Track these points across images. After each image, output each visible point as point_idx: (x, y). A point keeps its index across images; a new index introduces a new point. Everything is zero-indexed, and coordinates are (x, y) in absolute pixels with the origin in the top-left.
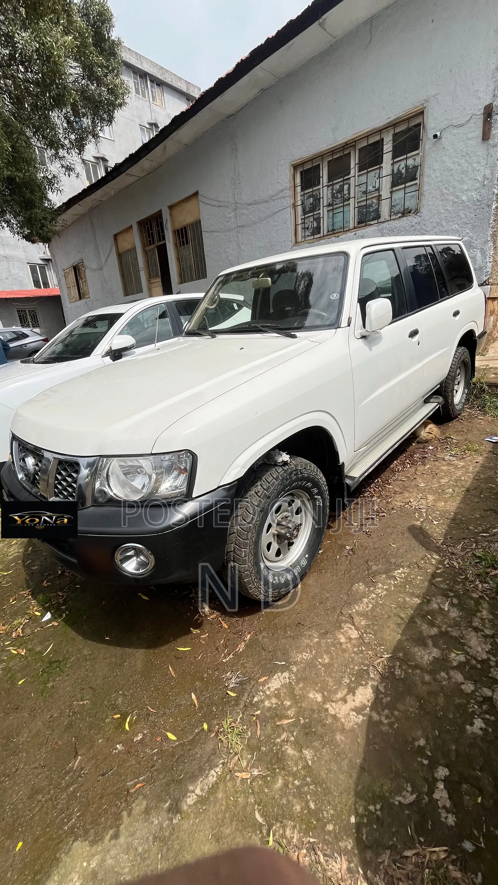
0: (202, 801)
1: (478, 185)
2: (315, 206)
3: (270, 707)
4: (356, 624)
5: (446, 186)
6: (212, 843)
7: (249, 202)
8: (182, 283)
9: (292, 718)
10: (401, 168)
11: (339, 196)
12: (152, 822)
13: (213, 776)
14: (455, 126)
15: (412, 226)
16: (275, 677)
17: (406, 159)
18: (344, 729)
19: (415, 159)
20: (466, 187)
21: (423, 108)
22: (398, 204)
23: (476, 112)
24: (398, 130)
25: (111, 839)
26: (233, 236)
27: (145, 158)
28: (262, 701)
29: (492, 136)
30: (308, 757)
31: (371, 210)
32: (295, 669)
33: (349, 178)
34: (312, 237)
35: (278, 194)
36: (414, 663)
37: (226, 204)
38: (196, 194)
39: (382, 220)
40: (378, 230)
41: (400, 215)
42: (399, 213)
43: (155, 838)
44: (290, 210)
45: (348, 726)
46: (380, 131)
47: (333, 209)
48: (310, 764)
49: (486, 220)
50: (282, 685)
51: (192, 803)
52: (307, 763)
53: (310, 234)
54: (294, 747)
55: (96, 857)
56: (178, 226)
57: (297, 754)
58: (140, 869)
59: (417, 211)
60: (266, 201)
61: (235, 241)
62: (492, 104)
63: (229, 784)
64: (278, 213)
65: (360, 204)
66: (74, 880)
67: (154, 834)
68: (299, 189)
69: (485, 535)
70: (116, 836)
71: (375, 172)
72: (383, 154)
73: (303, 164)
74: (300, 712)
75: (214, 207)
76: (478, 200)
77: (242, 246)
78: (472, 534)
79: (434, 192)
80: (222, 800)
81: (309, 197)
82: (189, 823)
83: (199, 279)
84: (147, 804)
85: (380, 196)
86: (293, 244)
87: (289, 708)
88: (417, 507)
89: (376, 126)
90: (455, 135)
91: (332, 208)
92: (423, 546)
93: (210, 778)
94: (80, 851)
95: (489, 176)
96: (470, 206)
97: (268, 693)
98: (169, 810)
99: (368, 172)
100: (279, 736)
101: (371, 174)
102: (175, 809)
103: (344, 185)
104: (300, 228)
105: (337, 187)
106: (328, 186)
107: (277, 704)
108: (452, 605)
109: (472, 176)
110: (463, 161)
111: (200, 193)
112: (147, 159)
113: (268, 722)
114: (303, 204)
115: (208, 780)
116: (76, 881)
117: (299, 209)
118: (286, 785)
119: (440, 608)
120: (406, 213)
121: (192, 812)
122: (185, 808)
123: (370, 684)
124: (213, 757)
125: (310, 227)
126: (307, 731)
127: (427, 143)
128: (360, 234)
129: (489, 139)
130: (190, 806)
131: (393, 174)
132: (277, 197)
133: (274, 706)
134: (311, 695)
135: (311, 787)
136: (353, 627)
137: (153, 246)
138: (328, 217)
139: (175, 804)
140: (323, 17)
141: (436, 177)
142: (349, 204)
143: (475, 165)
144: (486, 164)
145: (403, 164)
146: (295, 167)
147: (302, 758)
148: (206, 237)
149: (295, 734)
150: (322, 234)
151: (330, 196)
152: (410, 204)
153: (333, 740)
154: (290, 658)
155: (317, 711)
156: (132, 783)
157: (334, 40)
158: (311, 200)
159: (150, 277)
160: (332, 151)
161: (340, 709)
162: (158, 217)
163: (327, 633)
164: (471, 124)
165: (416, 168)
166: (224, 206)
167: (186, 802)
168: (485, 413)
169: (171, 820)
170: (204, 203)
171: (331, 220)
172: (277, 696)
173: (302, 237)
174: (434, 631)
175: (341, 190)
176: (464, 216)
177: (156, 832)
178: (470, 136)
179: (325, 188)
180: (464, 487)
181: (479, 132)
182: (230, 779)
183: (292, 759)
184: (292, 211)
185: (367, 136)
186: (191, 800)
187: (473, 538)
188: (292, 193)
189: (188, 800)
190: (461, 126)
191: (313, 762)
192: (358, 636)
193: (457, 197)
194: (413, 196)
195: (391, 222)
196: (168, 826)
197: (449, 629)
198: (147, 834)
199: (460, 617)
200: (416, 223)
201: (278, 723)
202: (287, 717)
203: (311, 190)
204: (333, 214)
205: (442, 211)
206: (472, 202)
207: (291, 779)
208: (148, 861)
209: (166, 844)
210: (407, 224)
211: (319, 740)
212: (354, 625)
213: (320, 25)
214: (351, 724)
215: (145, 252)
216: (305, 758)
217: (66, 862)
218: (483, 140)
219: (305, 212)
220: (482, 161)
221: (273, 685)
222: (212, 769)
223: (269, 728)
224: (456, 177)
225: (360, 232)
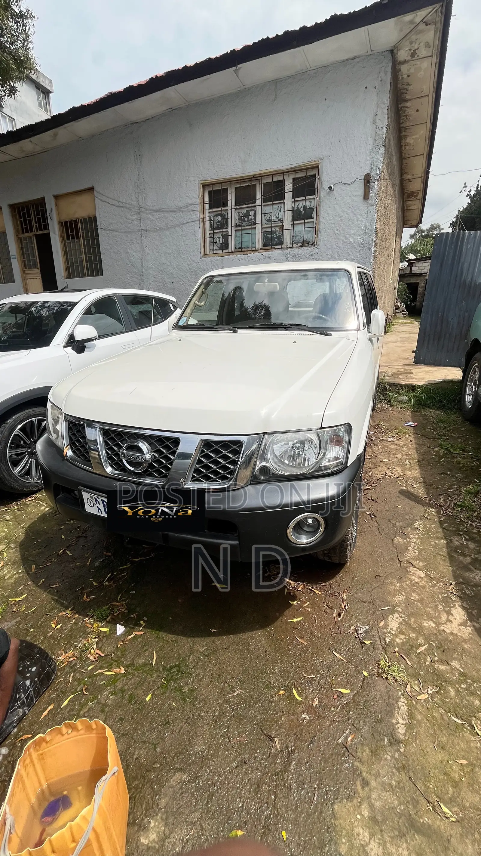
0: (409, 727)
1: (361, 232)
2: (223, 224)
3: (403, 642)
4: (417, 566)
5: (338, 228)
6: (440, 752)
7: (154, 208)
8: (68, 278)
9: (424, 645)
10: (299, 207)
11: (246, 219)
12: (386, 759)
13: (403, 705)
14: (344, 184)
15: (311, 255)
16: (390, 619)
17: (305, 200)
18: (465, 640)
19: (311, 202)
20: (352, 232)
21: (318, 164)
22: (298, 236)
23: (359, 177)
24: (298, 175)
25: (363, 788)
26: (136, 238)
27: (29, 140)
28: (393, 640)
29: (370, 198)
30: (458, 666)
31: (275, 236)
32: (400, 610)
33: (256, 206)
34: (221, 251)
35: (185, 207)
36: (473, 584)
37: (127, 206)
38: (91, 189)
39: (284, 246)
40: (283, 254)
41: (300, 244)
42: (299, 243)
43: (397, 769)
44: (199, 224)
45: (466, 636)
46: (283, 173)
47: (241, 230)
48: (463, 671)
49: (368, 259)
50: (399, 624)
51: (404, 731)
52: (460, 671)
53: (218, 248)
54: (442, 664)
55: (363, 807)
56: (65, 218)
57: (448, 667)
58: (405, 796)
59: (314, 244)
60: (175, 211)
61: (138, 243)
62: (370, 173)
63: (418, 707)
64: (187, 225)
65: (265, 230)
66: (361, 833)
67: (395, 767)
68: (207, 206)
69: (451, 490)
70: (365, 783)
71: (278, 205)
72: (285, 192)
73: (212, 184)
74: (427, 639)
75: (114, 207)
76: (361, 243)
77: (147, 251)
78: (443, 491)
79: (329, 231)
80: (423, 720)
81: (218, 215)
82: (413, 746)
83: (93, 275)
84: (369, 749)
85: (283, 226)
86: (202, 255)
87: (417, 639)
88: (394, 477)
89: (280, 168)
90: (344, 191)
91: (240, 228)
92: (418, 504)
93: (402, 708)
94: (345, 810)
95: (369, 227)
96: (356, 247)
97: (393, 632)
98: (391, 744)
99: (272, 204)
100: (426, 660)
101: (275, 207)
102: (395, 742)
103: (251, 210)
104: (208, 241)
105: (244, 211)
106: (235, 209)
107: (405, 638)
108: (466, 539)
109: (357, 224)
110: (350, 212)
111: (96, 188)
112: (31, 141)
113: (410, 653)
114: (210, 220)
115: (402, 710)
116: (363, 833)
117: (208, 224)
118: (457, 691)
119: (461, 544)
120: (304, 244)
121: (409, 738)
122: (402, 737)
123: (457, 605)
124: (391, 693)
125: (218, 242)
126: (442, 649)
127: (322, 193)
128: (267, 255)
129: (368, 199)
130: (405, 734)
131: (293, 210)
132: (186, 210)
133: (405, 640)
134: (425, 624)
135: (475, 685)
136: (416, 569)
137: (31, 234)
138: (236, 236)
139: (391, 738)
140: (239, 66)
141: (330, 220)
142: (255, 228)
143: (359, 217)
144: (367, 217)
145: (301, 204)
146: (204, 186)
147: (453, 669)
148: (101, 234)
149: (435, 654)
150: (230, 250)
151: (237, 218)
152: (309, 237)
153: (464, 649)
154: (390, 602)
155: (438, 634)
156: (342, 738)
157: (243, 87)
158: (220, 218)
159: (26, 266)
160: (241, 180)
161: (451, 628)
162: (40, 204)
163: (401, 578)
164: (355, 185)
165: (312, 209)
166: (126, 207)
167: (398, 733)
168: (392, 406)
169: (399, 750)
170: (101, 200)
171: (239, 239)
172: (402, 633)
173: (210, 250)
174: (469, 560)
175: (247, 215)
176: (351, 254)
177: (395, 765)
178: (355, 194)
179: (233, 210)
180: (416, 459)
181: (361, 192)
182: (417, 703)
183: (447, 672)
184: (202, 225)
185: (272, 174)
186: (401, 730)
187: (446, 494)
188: (201, 208)
189: (399, 730)
190: (348, 184)
191: (463, 668)
192: (425, 575)
193: (346, 238)
194: (310, 231)
195: (293, 249)
196: (400, 756)
197: (476, 556)
198: (389, 769)
199: (477, 546)
200: (315, 253)
201: (418, 651)
202: (421, 645)
203: (220, 209)
204: (241, 234)
205: (335, 247)
206: (357, 244)
207: (457, 686)
208: (407, 787)
209: (409, 769)
210: (308, 253)
211: (455, 653)
212: (415, 567)
213: (235, 71)
214: (467, 635)
215: (20, 240)
216: (456, 668)
217: (340, 824)
218: (364, 199)
219: (212, 228)
220: (364, 214)
221: (393, 625)
222: (398, 701)
223: (414, 657)
224: (345, 223)
225: (267, 253)
